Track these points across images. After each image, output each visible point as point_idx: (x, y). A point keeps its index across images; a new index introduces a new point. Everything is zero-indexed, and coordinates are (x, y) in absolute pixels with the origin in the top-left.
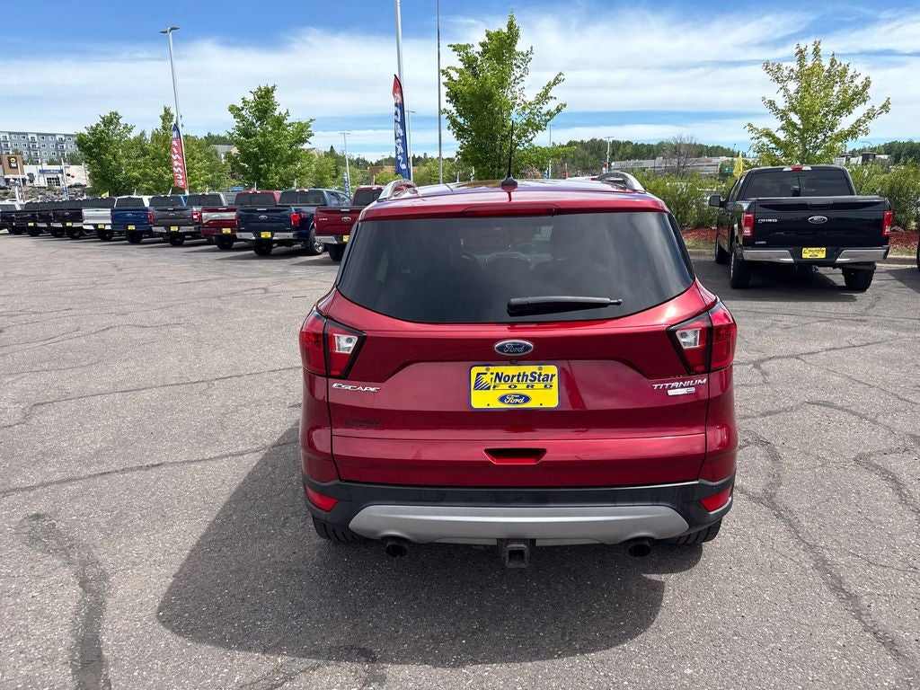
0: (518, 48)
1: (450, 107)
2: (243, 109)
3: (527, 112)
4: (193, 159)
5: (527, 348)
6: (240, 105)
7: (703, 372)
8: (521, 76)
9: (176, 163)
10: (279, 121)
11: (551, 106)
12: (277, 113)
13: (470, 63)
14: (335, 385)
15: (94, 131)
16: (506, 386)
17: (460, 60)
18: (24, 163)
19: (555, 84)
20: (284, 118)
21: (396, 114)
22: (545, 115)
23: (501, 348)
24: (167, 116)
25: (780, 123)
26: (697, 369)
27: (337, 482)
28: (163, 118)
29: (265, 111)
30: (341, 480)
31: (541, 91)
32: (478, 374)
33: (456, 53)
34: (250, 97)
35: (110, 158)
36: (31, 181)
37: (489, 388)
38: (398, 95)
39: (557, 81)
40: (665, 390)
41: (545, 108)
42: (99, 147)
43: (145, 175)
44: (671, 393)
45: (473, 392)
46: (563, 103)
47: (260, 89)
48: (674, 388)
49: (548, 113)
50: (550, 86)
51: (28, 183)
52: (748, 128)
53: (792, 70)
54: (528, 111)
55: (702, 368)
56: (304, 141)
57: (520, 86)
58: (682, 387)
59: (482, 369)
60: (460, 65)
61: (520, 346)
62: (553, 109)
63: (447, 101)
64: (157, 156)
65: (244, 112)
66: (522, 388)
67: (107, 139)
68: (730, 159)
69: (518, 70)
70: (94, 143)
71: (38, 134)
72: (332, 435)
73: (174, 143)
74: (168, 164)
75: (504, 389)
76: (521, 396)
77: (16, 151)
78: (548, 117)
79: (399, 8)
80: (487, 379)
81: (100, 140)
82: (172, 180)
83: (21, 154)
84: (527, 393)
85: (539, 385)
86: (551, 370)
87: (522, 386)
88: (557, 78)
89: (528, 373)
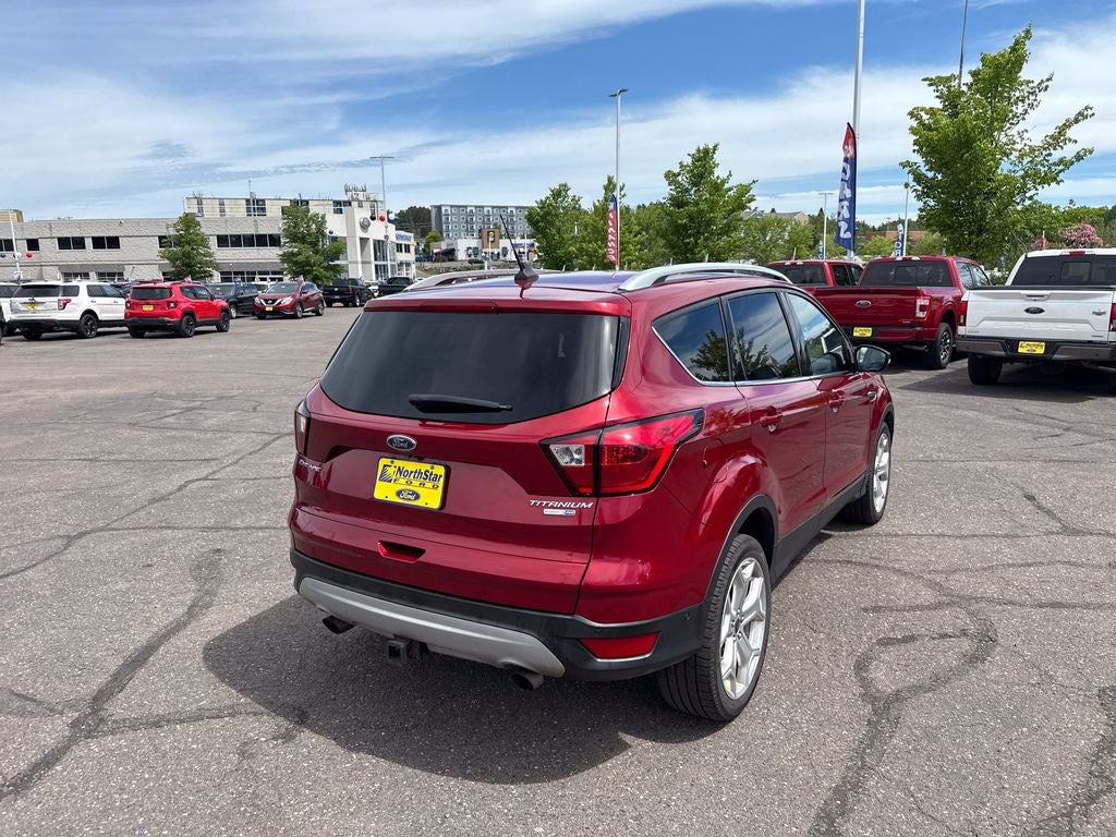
0: (1024, 75)
1: (918, 159)
2: (679, 174)
3: (1025, 162)
4: (630, 232)
5: (410, 444)
6: (677, 170)
7: (591, 496)
8: (1024, 113)
9: (610, 237)
10: (717, 187)
11: (1068, 151)
12: (714, 177)
13: (952, 101)
15: (543, 204)
16: (404, 481)
17: (937, 97)
18: (501, 238)
19: (1077, 121)
20: (723, 182)
21: (844, 171)
22: (1055, 164)
23: (391, 440)
24: (610, 186)
26: (582, 490)
28: (606, 188)
29: (701, 176)
30: (296, 550)
32: (385, 466)
33: (934, 88)
34: (688, 161)
35: (554, 231)
36: (505, 256)
37: (390, 481)
38: (850, 149)
39: (1080, 117)
40: (541, 508)
41: (1057, 155)
42: (547, 222)
43: (581, 250)
44: (547, 511)
45: (378, 483)
46: (1089, 147)
47: (698, 150)
48: (552, 507)
50: (1067, 125)
51: (501, 257)
54: (1027, 160)
55: (589, 491)
56: (743, 207)
57: (1020, 127)
58: (561, 508)
59: (388, 461)
60: (938, 104)
61: (406, 441)
62: (1070, 156)
63: (914, 151)
64: (596, 230)
65: (680, 178)
66: (415, 486)
67: (553, 212)
70: (542, 217)
71: (476, 207)
73: (611, 215)
74: (605, 240)
75: (402, 484)
76: (414, 493)
77: (495, 225)
78: (1061, 167)
79: (861, 40)
80: (391, 471)
81: (547, 214)
82: (605, 256)
83: (499, 228)
84: (419, 490)
85: (429, 485)
86: (440, 470)
87: (416, 483)
88: (1080, 114)
89: (423, 471)
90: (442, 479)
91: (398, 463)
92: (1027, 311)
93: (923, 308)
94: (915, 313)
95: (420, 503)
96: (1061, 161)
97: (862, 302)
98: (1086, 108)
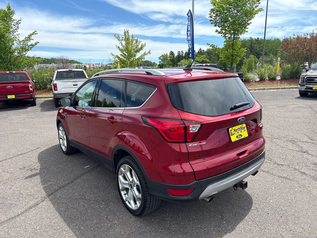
0: (14, 18)
8: (16, 29)
11: (32, 42)
14: (190, 145)
16: (236, 133)
19: (33, 34)
23: (239, 121)
25: (121, 53)
27: (195, 181)
30: (196, 180)
31: (27, 36)
32: (231, 130)
37: (233, 135)
45: (231, 137)
46: (38, 41)
49: (32, 45)
52: (111, 54)
53: (123, 38)
57: (16, 33)
61: (243, 119)
62: (34, 43)
68: (79, 64)
69: (15, 27)
72: (190, 165)
80: (232, 132)
84: (241, 134)
85: (243, 131)
86: (244, 125)
87: (240, 132)
88: (34, 32)
89: (240, 128)
90: (246, 127)
91: (234, 128)
92: (74, 85)
93: (31, 87)
94: (29, 89)
95: (243, 137)
96: (31, 45)
97: (9, 87)
98: (35, 31)
